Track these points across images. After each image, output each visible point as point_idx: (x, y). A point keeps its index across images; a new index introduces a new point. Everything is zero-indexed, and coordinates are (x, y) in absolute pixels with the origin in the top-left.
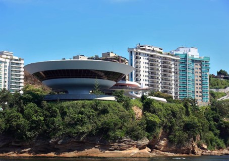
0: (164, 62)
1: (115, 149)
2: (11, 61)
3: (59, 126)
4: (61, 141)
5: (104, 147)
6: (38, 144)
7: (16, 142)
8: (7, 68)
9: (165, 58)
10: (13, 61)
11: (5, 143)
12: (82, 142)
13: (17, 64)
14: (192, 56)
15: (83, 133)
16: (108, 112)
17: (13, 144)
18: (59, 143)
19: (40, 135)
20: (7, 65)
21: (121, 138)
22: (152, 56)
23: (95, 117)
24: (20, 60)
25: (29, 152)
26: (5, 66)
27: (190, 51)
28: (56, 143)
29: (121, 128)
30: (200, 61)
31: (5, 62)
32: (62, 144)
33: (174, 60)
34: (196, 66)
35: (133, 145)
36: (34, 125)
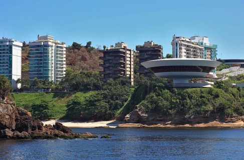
0: (194, 51)
1: (229, 122)
2: (56, 45)
3: (191, 106)
4: (193, 116)
5: (222, 120)
6: (176, 119)
7: (159, 117)
8: (53, 51)
9: (195, 48)
10: (59, 45)
11: (153, 118)
12: (207, 117)
13: (61, 47)
14: (205, 44)
15: (208, 111)
16: (219, 97)
17: (158, 118)
18: (192, 118)
19: (177, 112)
20: (54, 48)
21: (232, 114)
22: (188, 46)
23: (212, 100)
24: (63, 44)
25: (170, 124)
26: (52, 50)
27: (203, 40)
28: (190, 118)
29: (229, 108)
30: (210, 48)
31: (52, 46)
32: (194, 118)
33: (200, 49)
34: (207, 53)
35: (240, 119)
36: (173, 106)
